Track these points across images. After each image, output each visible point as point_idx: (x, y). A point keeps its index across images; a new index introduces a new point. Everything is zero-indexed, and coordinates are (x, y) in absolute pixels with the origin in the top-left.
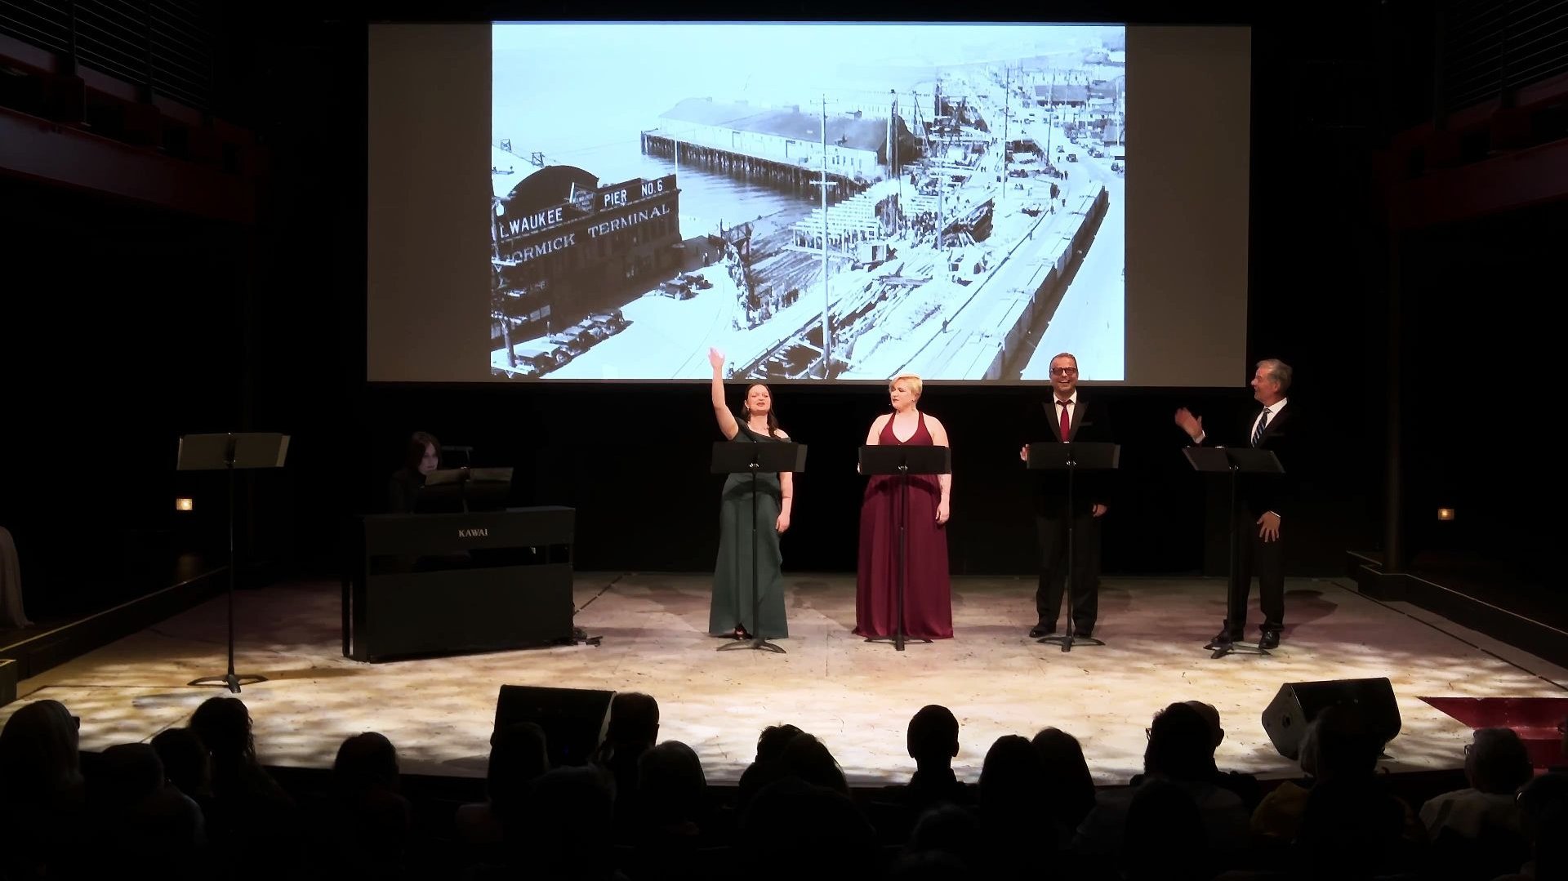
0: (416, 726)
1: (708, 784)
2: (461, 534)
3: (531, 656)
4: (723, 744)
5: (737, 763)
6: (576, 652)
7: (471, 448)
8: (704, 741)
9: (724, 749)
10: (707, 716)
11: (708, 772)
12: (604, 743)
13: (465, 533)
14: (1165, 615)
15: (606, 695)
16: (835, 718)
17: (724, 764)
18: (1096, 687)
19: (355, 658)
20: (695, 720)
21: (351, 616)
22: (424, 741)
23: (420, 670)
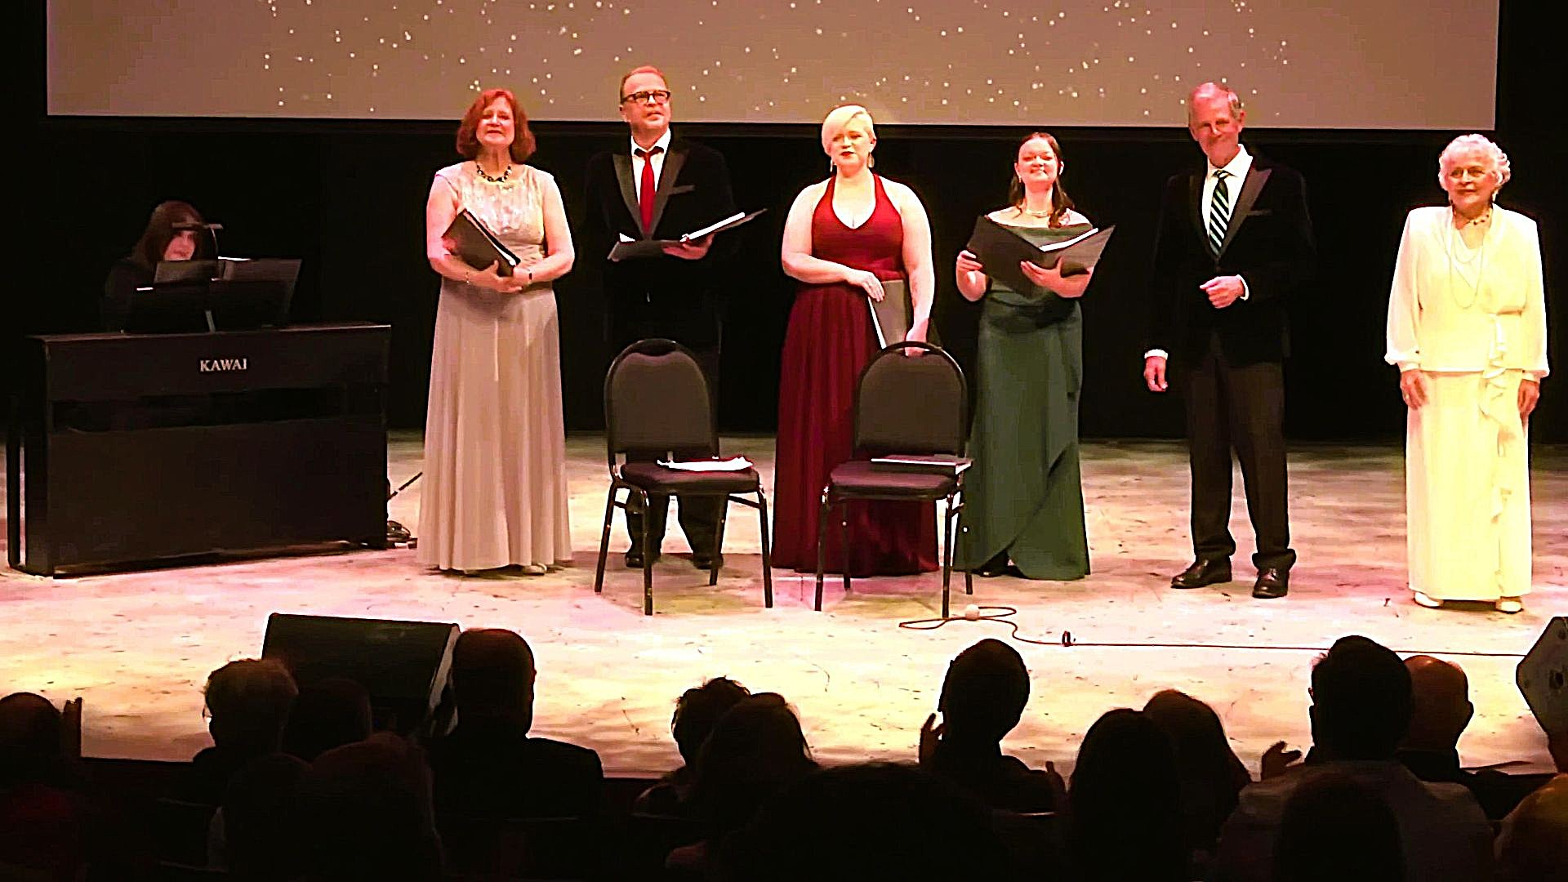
0: (129, 681)
1: (606, 776)
2: (203, 366)
3: (320, 565)
4: (633, 711)
5: (657, 741)
6: (393, 560)
7: (219, 226)
8: (601, 705)
9: (635, 719)
10: (607, 665)
11: (609, 756)
12: (437, 708)
13: (210, 366)
14: (1356, 505)
15: (442, 630)
16: (814, 668)
17: (634, 743)
18: (1243, 622)
19: (29, 570)
20: (588, 673)
21: (22, 502)
22: (144, 706)
23: (139, 591)
